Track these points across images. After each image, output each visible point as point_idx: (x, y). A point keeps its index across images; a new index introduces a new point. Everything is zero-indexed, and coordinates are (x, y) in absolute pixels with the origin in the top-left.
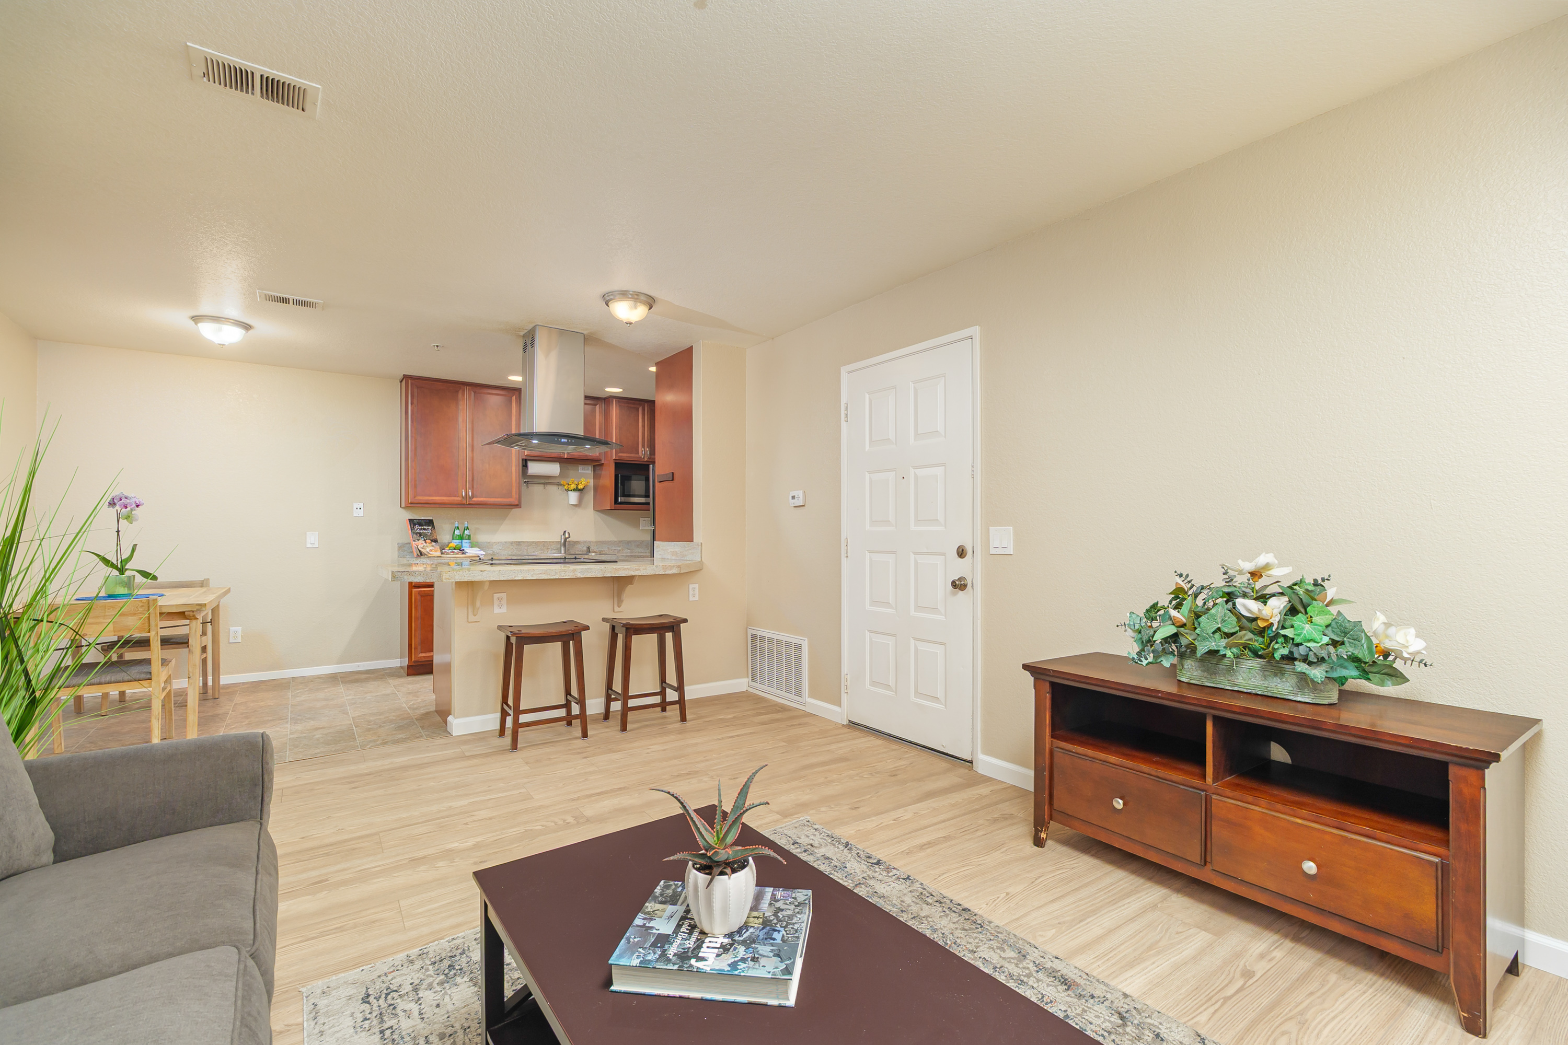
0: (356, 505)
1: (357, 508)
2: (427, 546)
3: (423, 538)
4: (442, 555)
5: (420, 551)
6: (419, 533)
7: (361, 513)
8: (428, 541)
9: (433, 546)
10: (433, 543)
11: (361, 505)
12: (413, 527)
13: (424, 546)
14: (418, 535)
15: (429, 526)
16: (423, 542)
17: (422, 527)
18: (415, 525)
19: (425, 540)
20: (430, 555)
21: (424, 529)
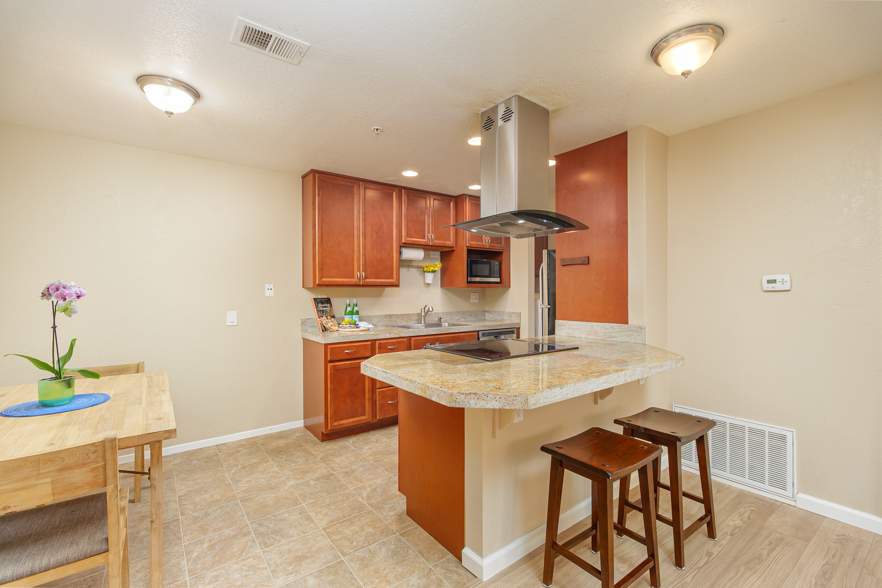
0: (267, 286)
1: (268, 289)
2: (328, 322)
3: (325, 315)
4: (339, 329)
5: (324, 327)
6: (322, 310)
7: (272, 293)
8: (329, 317)
9: (332, 322)
10: (332, 319)
11: (272, 286)
12: (318, 306)
13: (326, 322)
14: (321, 312)
15: (328, 304)
16: (325, 318)
17: (324, 305)
18: (318, 303)
19: (326, 317)
20: (331, 330)
21: (325, 307)
